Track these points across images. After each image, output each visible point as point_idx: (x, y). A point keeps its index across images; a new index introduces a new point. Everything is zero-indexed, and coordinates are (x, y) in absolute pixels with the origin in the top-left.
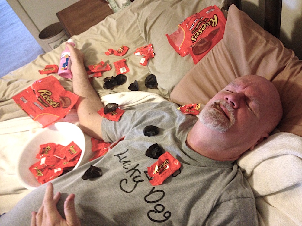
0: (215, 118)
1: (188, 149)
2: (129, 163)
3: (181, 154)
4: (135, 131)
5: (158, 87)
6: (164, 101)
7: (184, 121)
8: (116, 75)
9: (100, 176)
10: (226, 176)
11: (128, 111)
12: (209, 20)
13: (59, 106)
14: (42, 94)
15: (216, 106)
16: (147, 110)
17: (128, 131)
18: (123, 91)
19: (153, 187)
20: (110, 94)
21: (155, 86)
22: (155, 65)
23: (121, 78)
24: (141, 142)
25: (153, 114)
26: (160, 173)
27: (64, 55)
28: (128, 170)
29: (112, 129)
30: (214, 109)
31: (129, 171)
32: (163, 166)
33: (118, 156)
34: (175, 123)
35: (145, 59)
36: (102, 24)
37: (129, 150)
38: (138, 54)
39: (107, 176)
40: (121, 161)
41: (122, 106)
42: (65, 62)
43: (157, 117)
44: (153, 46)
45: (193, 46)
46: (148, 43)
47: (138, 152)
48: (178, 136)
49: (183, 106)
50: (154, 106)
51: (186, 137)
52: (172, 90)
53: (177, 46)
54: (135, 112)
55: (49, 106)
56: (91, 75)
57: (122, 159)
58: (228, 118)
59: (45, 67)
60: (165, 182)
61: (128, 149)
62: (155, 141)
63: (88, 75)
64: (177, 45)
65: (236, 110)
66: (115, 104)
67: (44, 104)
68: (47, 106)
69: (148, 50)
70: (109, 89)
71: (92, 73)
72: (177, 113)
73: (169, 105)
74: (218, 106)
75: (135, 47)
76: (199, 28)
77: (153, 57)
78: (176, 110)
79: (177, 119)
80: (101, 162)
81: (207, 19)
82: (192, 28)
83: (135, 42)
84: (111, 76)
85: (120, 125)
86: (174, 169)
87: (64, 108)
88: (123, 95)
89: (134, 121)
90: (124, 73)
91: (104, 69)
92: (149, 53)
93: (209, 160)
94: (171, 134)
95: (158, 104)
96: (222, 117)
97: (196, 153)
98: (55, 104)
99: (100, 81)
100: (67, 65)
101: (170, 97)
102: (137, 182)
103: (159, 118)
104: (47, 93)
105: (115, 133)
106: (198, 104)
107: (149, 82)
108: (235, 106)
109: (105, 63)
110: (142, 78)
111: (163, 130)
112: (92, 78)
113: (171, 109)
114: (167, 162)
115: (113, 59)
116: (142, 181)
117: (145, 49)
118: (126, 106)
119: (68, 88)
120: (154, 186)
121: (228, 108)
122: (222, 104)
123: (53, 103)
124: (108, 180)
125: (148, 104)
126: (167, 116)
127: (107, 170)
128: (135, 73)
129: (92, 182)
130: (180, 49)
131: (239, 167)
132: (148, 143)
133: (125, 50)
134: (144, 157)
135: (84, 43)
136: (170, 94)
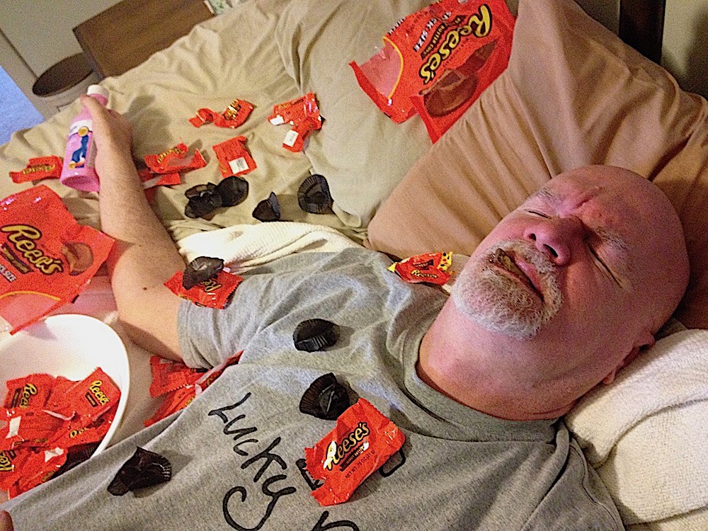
0: (499, 297)
1: (424, 387)
2: (252, 436)
3: (403, 405)
4: (271, 335)
5: (335, 208)
6: (351, 246)
7: (408, 304)
8: (221, 178)
9: (164, 480)
10: (538, 467)
11: (252, 277)
12: (466, 20)
13: (60, 269)
14: (12, 238)
15: (503, 259)
16: (305, 274)
17: (251, 335)
18: (240, 222)
19: (322, 509)
20: (203, 230)
21: (325, 205)
22: (323, 150)
23: (235, 186)
24: (286, 370)
25: (319, 287)
26: (344, 466)
27: (76, 127)
28: (248, 458)
29: (206, 331)
30: (496, 268)
31: (252, 461)
32: (352, 443)
33: (220, 413)
34: (384, 310)
35: (297, 134)
36: (183, 46)
37: (253, 395)
38: (279, 120)
39: (185, 480)
40: (229, 430)
41: (235, 263)
42: (80, 146)
43: (332, 294)
44: (318, 99)
45: (425, 92)
46: (304, 91)
47: (278, 399)
48: (392, 349)
49: (404, 261)
50: (322, 263)
51: (416, 349)
52: (372, 216)
53: (383, 93)
54: (271, 282)
55: (30, 270)
56: (150, 181)
57: (231, 424)
58: (541, 297)
59: (28, 163)
60: (357, 493)
61: (249, 391)
62: (328, 366)
63: (143, 181)
64: (381, 90)
65: (561, 270)
66: (214, 260)
67: (19, 265)
68: (25, 270)
69: (305, 108)
70: (200, 219)
71: (155, 175)
72: (387, 281)
73: (366, 257)
74: (508, 261)
75: (271, 104)
76: (441, 41)
77: (318, 128)
78: (385, 273)
79: (389, 298)
80: (170, 433)
81: (462, 18)
82: (421, 45)
83: (270, 91)
84: (206, 183)
85: (229, 318)
86: (384, 451)
87: (73, 274)
88: (238, 234)
89: (268, 305)
90: (240, 173)
91: (187, 163)
92: (309, 119)
93: (486, 420)
94: (373, 342)
95: (333, 256)
96: (520, 293)
97: (447, 399)
98: (47, 263)
99: (176, 197)
100: (84, 156)
101: (367, 235)
102: (276, 496)
103: (339, 297)
104: (26, 235)
105: (215, 342)
106: (445, 255)
107: (309, 195)
108: (560, 259)
109: (192, 146)
110: (291, 186)
111: (350, 331)
112: (154, 189)
113: (370, 270)
114: (364, 432)
115: (212, 137)
116: (291, 490)
117: (298, 107)
118: (247, 263)
119: (88, 218)
120: (326, 508)
121: (539, 265)
122: (520, 252)
123: (44, 261)
124: (188, 492)
125: (306, 255)
126: (360, 291)
127: (187, 460)
128: (272, 172)
129: (139, 501)
130: (390, 102)
131: (572, 436)
132: (307, 371)
133: (244, 111)
134: (297, 413)
135: (135, 96)
136: (367, 227)
